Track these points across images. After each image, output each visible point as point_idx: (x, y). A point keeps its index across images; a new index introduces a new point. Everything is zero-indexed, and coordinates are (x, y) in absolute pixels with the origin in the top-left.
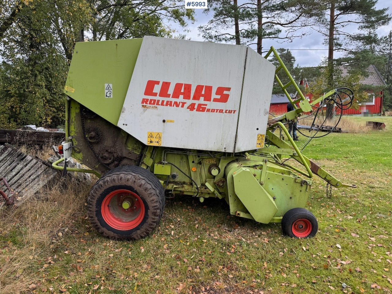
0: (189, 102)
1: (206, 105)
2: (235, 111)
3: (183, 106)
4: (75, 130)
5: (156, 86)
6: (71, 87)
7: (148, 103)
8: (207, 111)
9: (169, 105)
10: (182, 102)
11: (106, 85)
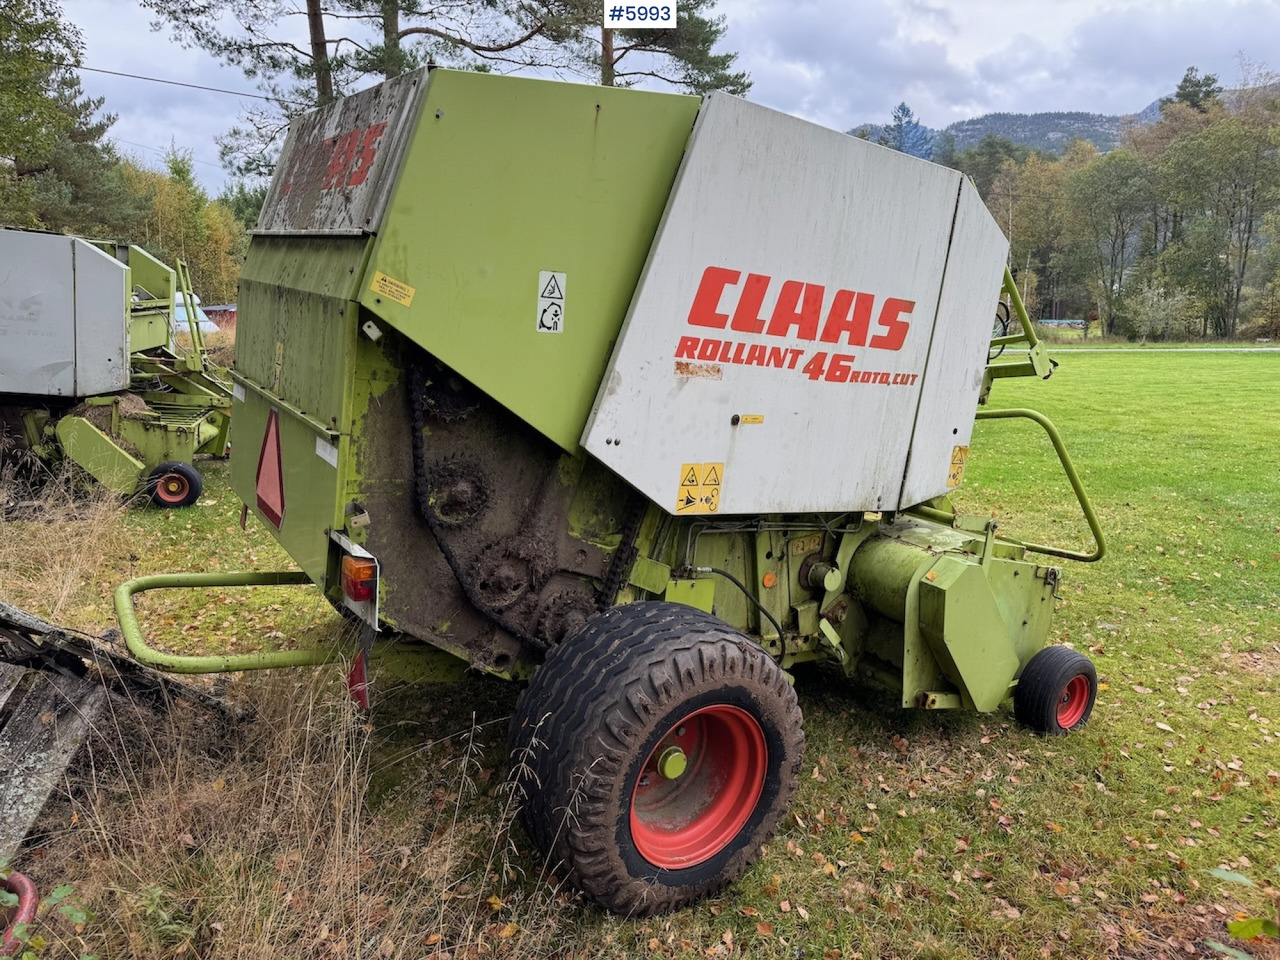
0: (811, 348)
1: (851, 358)
2: (914, 377)
3: (792, 365)
4: (360, 478)
5: (728, 287)
6: (398, 276)
7: (696, 353)
8: (851, 381)
9: (755, 362)
10: (794, 348)
11: (544, 277)
